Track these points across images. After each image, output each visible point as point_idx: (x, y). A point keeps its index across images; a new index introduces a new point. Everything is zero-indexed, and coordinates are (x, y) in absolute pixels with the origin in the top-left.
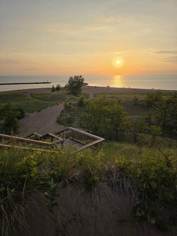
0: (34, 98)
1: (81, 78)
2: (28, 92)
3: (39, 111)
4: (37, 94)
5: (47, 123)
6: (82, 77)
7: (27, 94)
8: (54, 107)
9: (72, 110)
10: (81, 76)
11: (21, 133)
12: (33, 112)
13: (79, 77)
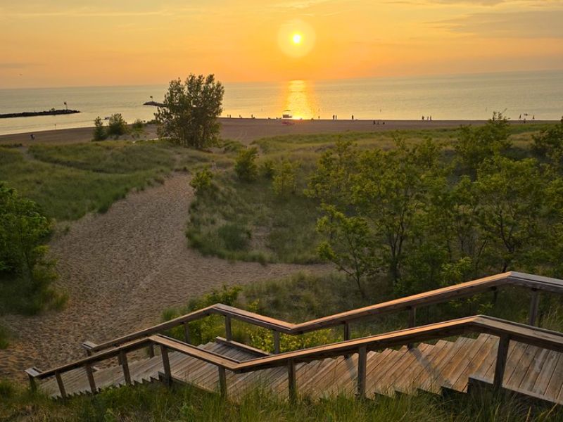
0: (56, 165)
1: (211, 85)
2: (18, 143)
3: (103, 211)
4: (59, 150)
5: (152, 254)
6: (215, 82)
7: (17, 150)
8: (151, 192)
9: (225, 200)
10: (211, 79)
11: (70, 301)
12: (77, 215)
13: (205, 81)
